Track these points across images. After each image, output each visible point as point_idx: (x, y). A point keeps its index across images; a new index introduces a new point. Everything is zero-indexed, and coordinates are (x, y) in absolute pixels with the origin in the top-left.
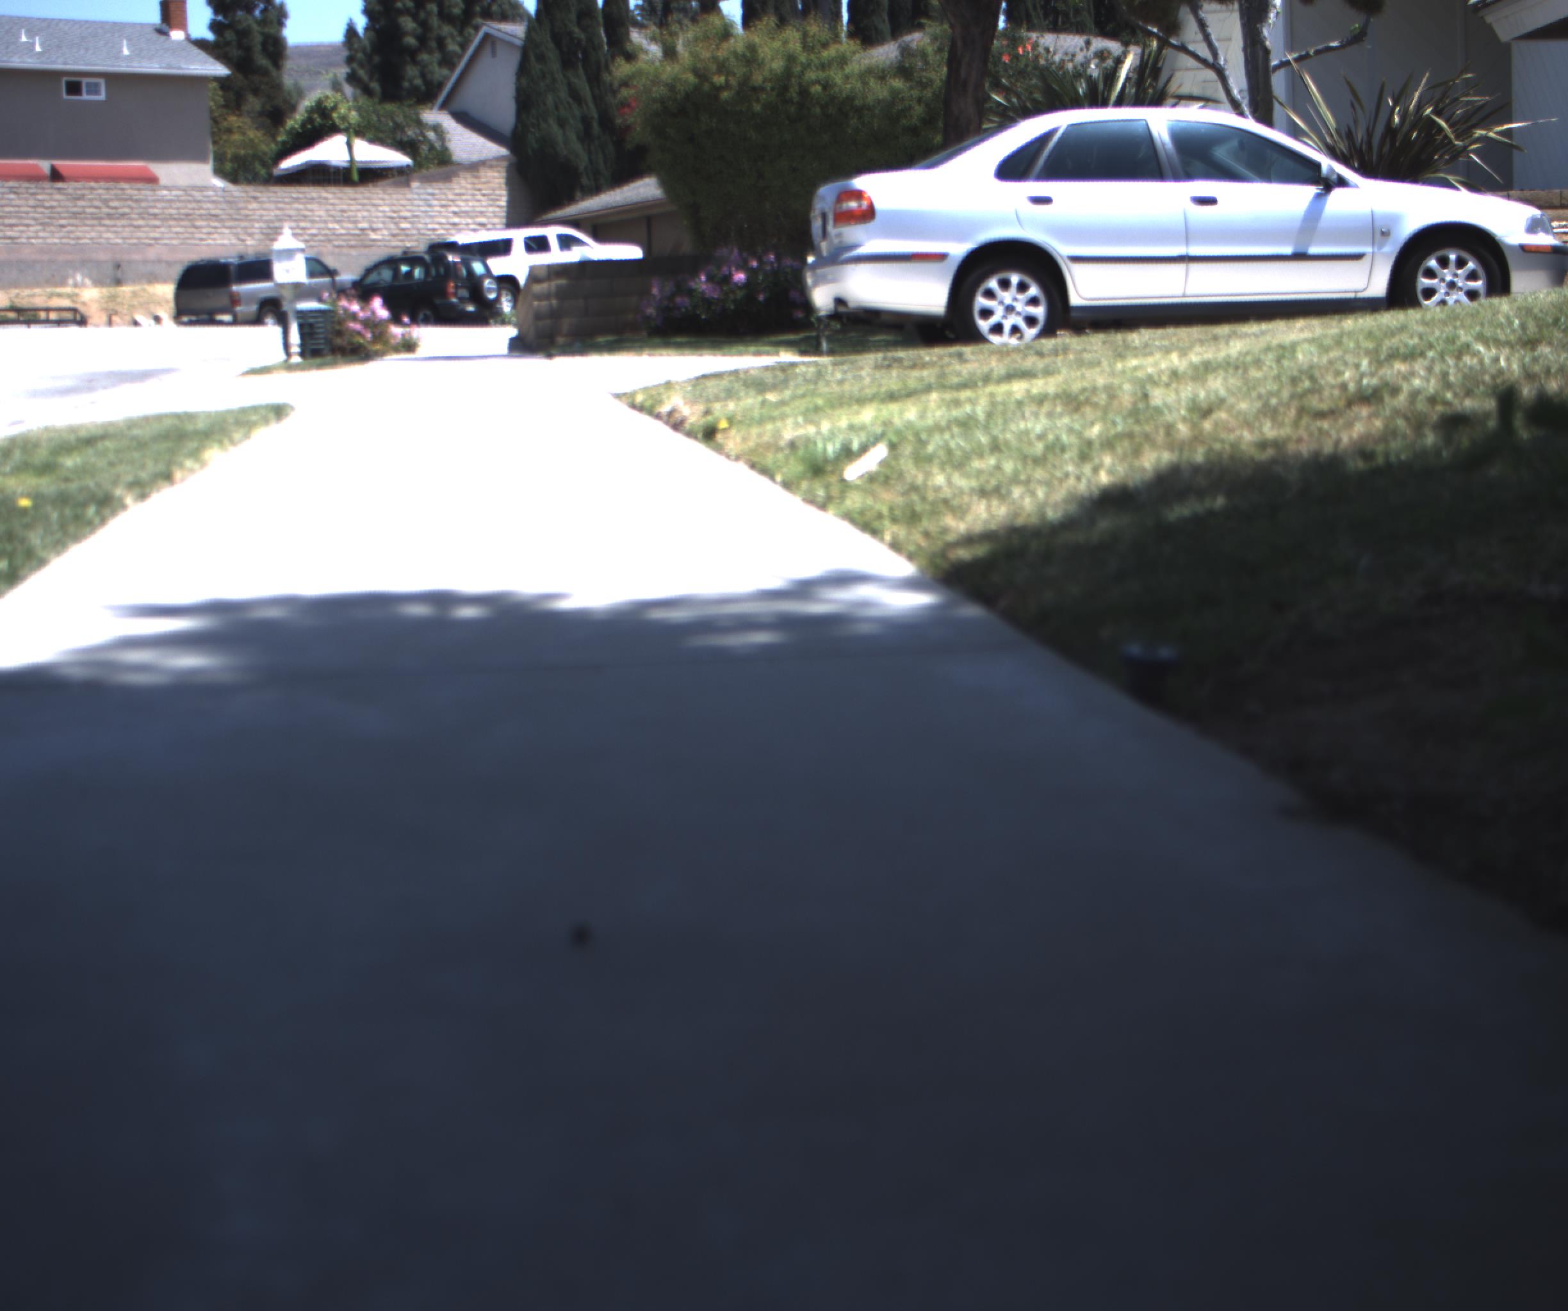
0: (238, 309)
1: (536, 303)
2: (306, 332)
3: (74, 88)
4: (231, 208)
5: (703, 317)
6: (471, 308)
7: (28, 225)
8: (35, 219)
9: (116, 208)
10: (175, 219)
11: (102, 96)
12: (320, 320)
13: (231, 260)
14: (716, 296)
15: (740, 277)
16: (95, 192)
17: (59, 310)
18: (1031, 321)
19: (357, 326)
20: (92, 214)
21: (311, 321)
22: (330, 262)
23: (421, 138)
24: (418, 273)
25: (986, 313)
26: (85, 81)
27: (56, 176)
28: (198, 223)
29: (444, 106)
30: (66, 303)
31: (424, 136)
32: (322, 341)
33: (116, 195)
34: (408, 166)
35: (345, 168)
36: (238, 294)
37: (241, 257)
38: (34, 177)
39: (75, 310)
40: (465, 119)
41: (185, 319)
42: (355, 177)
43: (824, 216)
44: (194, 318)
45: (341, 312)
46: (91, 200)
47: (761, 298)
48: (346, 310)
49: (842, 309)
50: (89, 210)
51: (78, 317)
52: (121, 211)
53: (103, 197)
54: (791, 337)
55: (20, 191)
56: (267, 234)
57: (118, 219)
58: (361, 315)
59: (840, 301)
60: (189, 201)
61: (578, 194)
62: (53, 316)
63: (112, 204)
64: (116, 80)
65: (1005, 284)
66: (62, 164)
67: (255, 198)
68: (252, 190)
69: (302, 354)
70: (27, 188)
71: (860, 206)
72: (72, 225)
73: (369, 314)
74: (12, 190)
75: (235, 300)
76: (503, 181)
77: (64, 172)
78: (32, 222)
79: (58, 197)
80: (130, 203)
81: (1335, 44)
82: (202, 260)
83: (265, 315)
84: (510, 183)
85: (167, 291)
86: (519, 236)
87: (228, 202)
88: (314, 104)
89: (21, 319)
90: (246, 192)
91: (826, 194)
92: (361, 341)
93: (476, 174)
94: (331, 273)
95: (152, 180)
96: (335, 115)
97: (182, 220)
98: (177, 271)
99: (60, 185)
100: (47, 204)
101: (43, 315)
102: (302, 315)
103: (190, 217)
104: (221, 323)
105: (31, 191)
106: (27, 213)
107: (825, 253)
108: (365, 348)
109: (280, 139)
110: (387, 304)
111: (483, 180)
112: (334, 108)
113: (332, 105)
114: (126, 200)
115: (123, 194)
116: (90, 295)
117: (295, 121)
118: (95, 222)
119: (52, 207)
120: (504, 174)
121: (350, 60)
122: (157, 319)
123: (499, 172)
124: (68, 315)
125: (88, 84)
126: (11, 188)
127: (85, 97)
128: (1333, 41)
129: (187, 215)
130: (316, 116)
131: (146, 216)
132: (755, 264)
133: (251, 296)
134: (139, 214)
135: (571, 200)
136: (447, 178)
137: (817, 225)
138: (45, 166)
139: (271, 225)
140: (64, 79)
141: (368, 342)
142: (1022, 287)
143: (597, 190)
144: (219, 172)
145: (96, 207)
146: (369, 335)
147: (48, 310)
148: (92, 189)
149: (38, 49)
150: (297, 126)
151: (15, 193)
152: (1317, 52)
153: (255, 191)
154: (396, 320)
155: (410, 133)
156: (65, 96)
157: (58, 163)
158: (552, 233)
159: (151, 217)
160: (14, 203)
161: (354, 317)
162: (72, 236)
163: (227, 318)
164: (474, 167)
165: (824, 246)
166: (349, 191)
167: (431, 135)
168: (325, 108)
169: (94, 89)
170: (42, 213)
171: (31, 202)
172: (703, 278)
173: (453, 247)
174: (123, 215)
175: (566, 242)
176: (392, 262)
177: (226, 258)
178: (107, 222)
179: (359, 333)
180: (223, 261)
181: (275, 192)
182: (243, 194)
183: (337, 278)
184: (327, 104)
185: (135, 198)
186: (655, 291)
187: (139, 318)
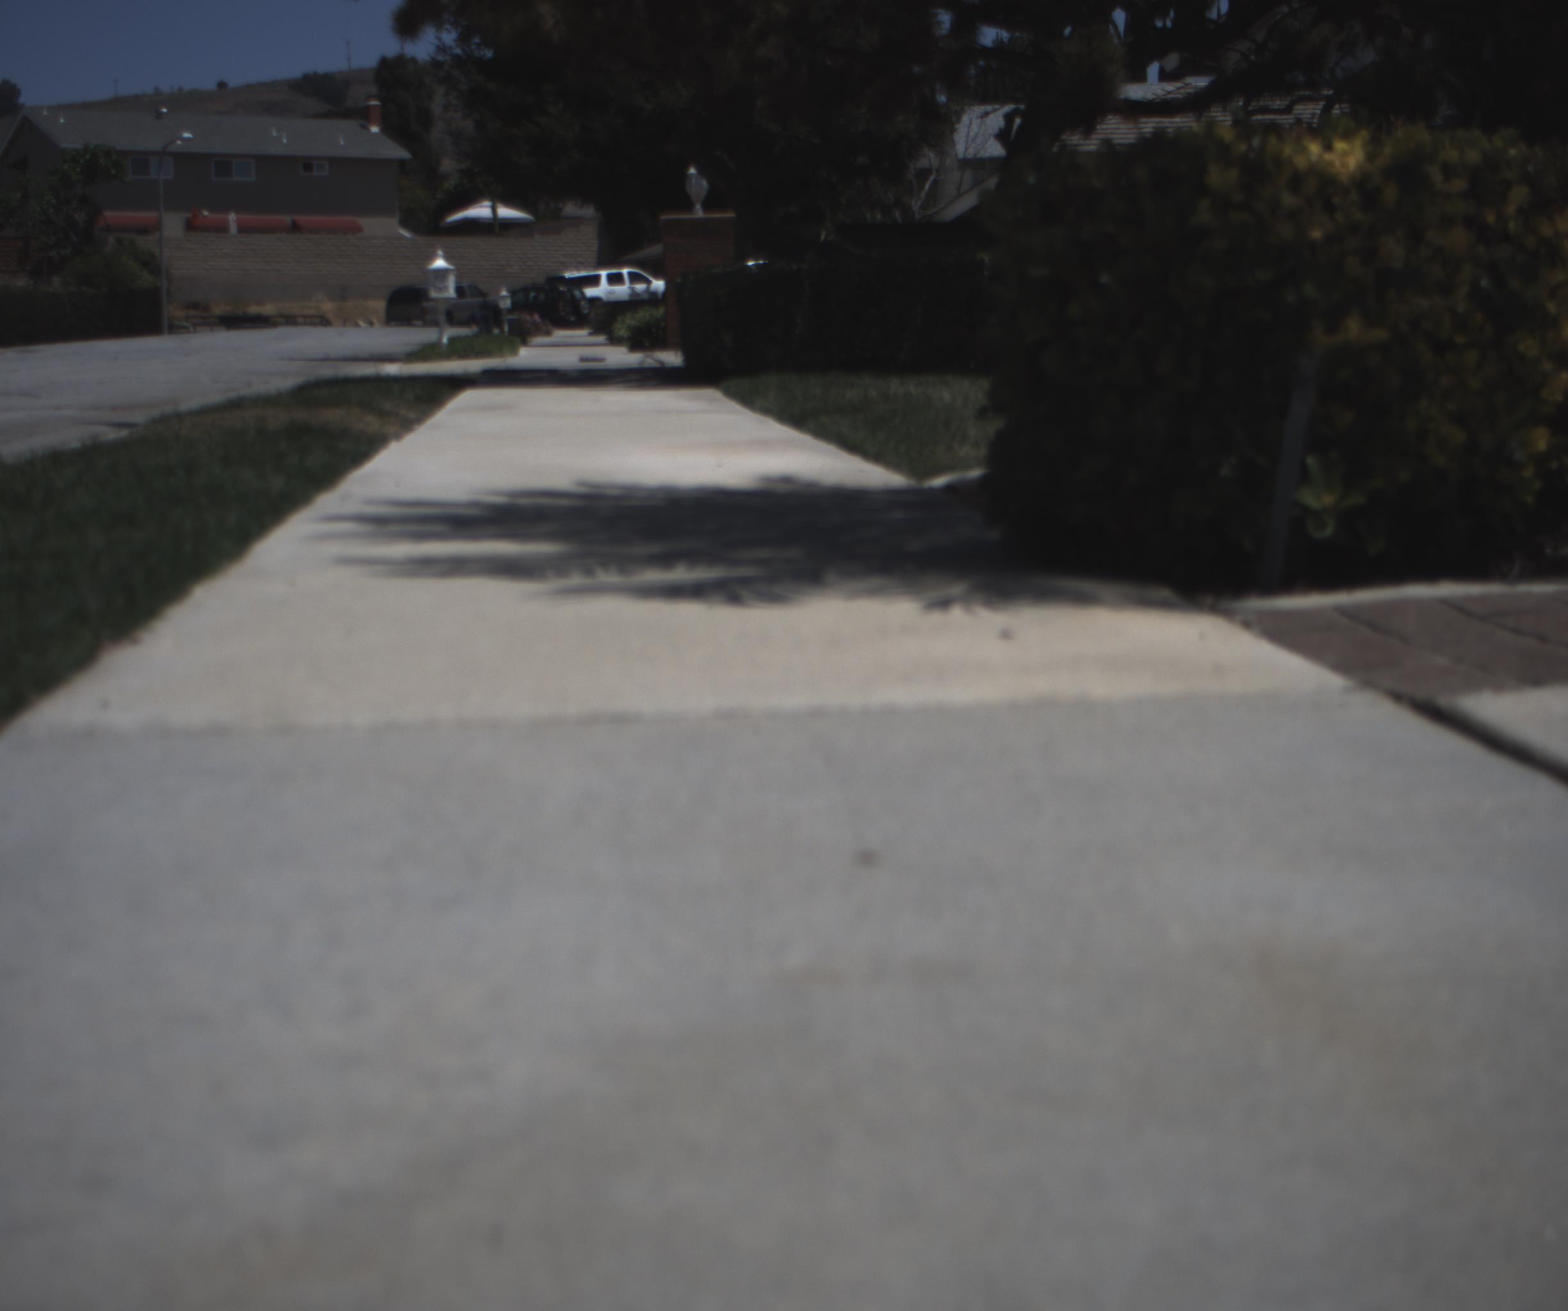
3: (308, 167)
4: (418, 252)
6: (572, 319)
7: (288, 262)
10: (381, 259)
11: (326, 173)
17: (311, 317)
19: (529, 324)
20: (329, 255)
24: (542, 296)
26: (315, 162)
27: (295, 228)
28: (396, 261)
30: (312, 312)
33: (345, 244)
34: (531, 222)
35: (491, 223)
36: (427, 307)
38: (285, 229)
39: (321, 316)
41: (392, 322)
42: (498, 229)
44: (397, 322)
51: (324, 321)
52: (347, 253)
57: (345, 258)
60: (388, 247)
62: (308, 320)
64: (337, 162)
66: (302, 219)
67: (432, 245)
68: (430, 240)
70: (285, 237)
72: (316, 262)
73: (533, 319)
75: (424, 312)
76: (596, 233)
77: (301, 225)
79: (303, 243)
82: (404, 286)
84: (600, 235)
85: (380, 305)
86: (604, 273)
89: (287, 322)
93: (577, 227)
95: (357, 229)
97: (385, 259)
98: (387, 292)
101: (300, 320)
103: (391, 257)
104: (415, 326)
108: (532, 333)
109: (442, 197)
111: (583, 231)
116: (327, 307)
117: (450, 184)
118: (331, 260)
120: (596, 229)
122: (371, 324)
123: (593, 227)
124: (318, 320)
125: (317, 165)
127: (315, 173)
129: (389, 256)
131: (363, 256)
135: (641, 247)
136: (559, 230)
138: (287, 219)
140: (302, 162)
144: (404, 223)
145: (332, 251)
147: (304, 317)
149: (285, 141)
153: (433, 240)
154: (544, 324)
156: (302, 173)
158: (625, 271)
162: (316, 269)
163: (419, 323)
164: (577, 223)
166: (493, 239)
169: (321, 168)
173: (563, 279)
175: (634, 278)
176: (526, 290)
178: (338, 260)
179: (529, 327)
181: (446, 241)
182: (425, 242)
187: (361, 323)
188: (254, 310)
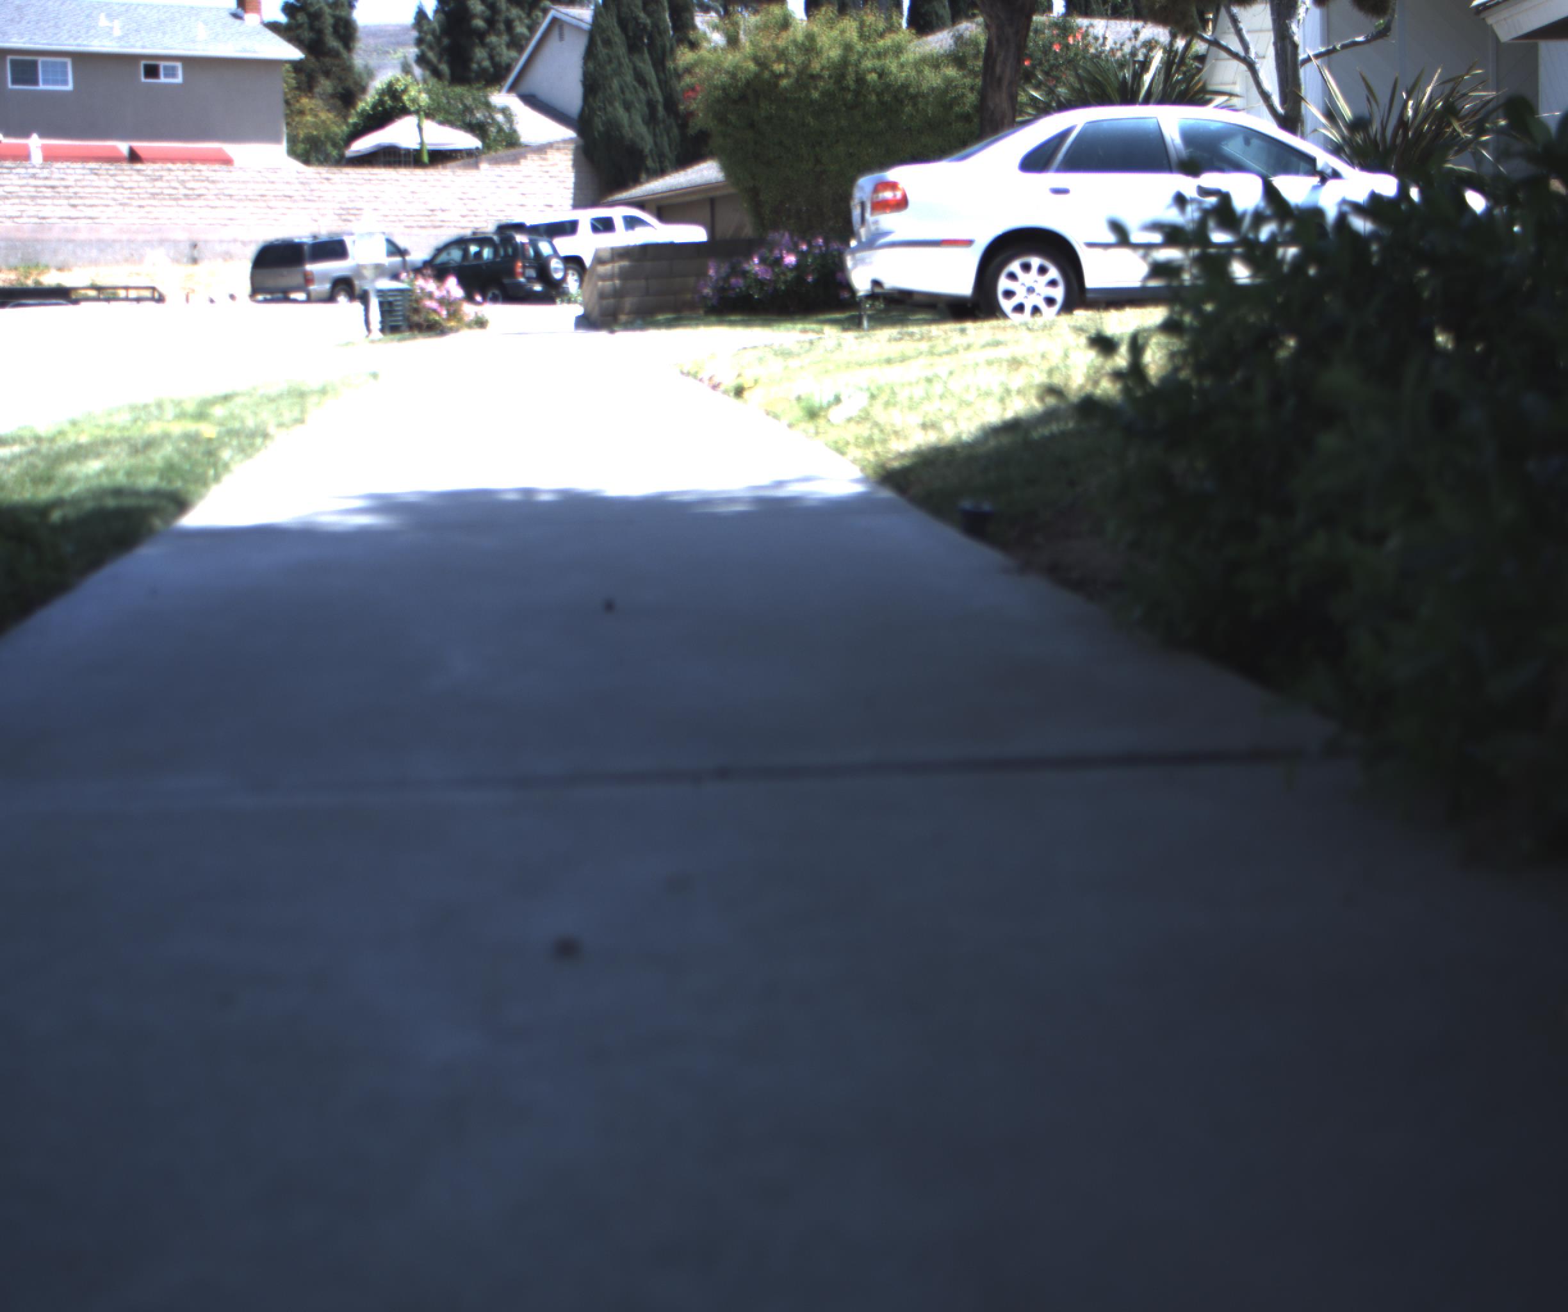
0: (312, 287)
1: (600, 284)
2: (387, 308)
3: (152, 71)
4: (306, 190)
5: (756, 297)
6: (538, 288)
7: (107, 206)
8: (115, 200)
9: (193, 189)
10: (250, 200)
11: (179, 79)
12: (399, 298)
13: (305, 240)
14: (768, 278)
15: (791, 259)
16: (172, 173)
17: (138, 288)
18: (1050, 301)
19: (431, 304)
20: (170, 195)
21: (391, 299)
22: (402, 243)
23: (489, 121)
24: (487, 253)
25: (1009, 294)
26: (162, 64)
27: (134, 157)
28: (271, 204)
29: (512, 89)
30: (144, 281)
31: (493, 119)
32: (400, 318)
33: (193, 176)
34: (477, 149)
35: (416, 150)
36: (311, 273)
37: (315, 237)
38: (113, 159)
39: (153, 289)
40: (531, 100)
41: (260, 297)
42: (426, 158)
43: (863, 205)
44: (268, 297)
45: (418, 291)
46: (168, 181)
47: (810, 279)
48: (422, 289)
49: (878, 290)
50: (166, 191)
51: (156, 295)
52: (197, 192)
53: (181, 178)
54: (838, 316)
55: (100, 172)
56: (340, 215)
57: (195, 199)
58: (437, 294)
59: (876, 283)
60: (264, 182)
61: (644, 176)
62: (133, 294)
63: (189, 185)
64: (190, 62)
65: (1026, 267)
66: (139, 145)
67: (328, 179)
68: (324, 171)
69: (382, 330)
70: (107, 170)
71: (895, 196)
72: (152, 206)
73: (444, 293)
74: (93, 172)
75: (308, 279)
76: (570, 163)
77: (141, 153)
78: (111, 203)
79: (136, 177)
80: (206, 184)
81: (1360, 39)
82: (277, 240)
83: (338, 294)
84: (577, 165)
86: (586, 217)
87: (302, 183)
88: (385, 86)
89: (102, 296)
90: (319, 173)
91: (864, 185)
92: (437, 318)
93: (544, 156)
94: (402, 253)
95: (227, 161)
96: (405, 98)
97: (256, 200)
98: (251, 252)
99: (139, 166)
100: (126, 185)
101: (122, 293)
102: (381, 293)
103: (265, 198)
104: (295, 301)
105: (111, 172)
106: (107, 193)
107: (864, 239)
108: (440, 324)
109: (352, 120)
110: (462, 282)
111: (550, 162)
112: (405, 91)
113: (403, 87)
114: (203, 181)
115: (200, 176)
117: (366, 102)
118: (174, 203)
119: (131, 188)
120: (570, 157)
121: (419, 42)
122: (234, 298)
123: (566, 154)
124: (147, 294)
125: (166, 68)
126: (91, 169)
127: (163, 80)
128: (1359, 35)
129: (262, 196)
130: (386, 98)
131: (222, 197)
132: (804, 247)
133: (324, 276)
134: (216, 195)
135: (636, 181)
136: (515, 160)
137: (856, 212)
138: (123, 147)
139: (344, 206)
140: (143, 63)
141: (443, 319)
142: (1042, 270)
143: (662, 172)
144: (292, 152)
145: (175, 188)
146: (444, 313)
147: (127, 288)
148: (170, 170)
149: (117, 32)
150: (368, 108)
151: (96, 174)
152: (1344, 47)
153: (327, 172)
154: (470, 298)
155: (479, 115)
156: (143, 79)
157: (137, 145)
158: (617, 214)
159: (226, 198)
160: (94, 184)
161: (430, 296)
162: (150, 216)
163: (301, 296)
164: (541, 149)
165: (863, 232)
166: (419, 172)
167: (500, 117)
168: (396, 89)
169: (171, 73)
170: (122, 194)
171: (112, 183)
172: (756, 260)
173: (520, 227)
174: (200, 196)
175: (632, 223)
176: (461, 243)
177: (300, 238)
178: (184, 202)
179: (435, 311)
180: (297, 240)
181: (347, 174)
182: (317, 176)
183: (408, 258)
184: (398, 87)
185: (210, 179)
186: (711, 272)
188: (50, 279)
